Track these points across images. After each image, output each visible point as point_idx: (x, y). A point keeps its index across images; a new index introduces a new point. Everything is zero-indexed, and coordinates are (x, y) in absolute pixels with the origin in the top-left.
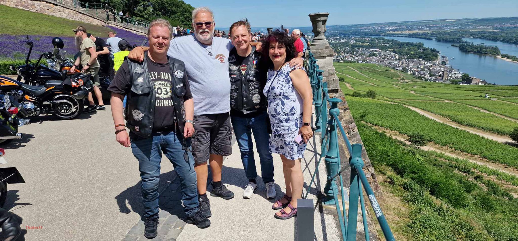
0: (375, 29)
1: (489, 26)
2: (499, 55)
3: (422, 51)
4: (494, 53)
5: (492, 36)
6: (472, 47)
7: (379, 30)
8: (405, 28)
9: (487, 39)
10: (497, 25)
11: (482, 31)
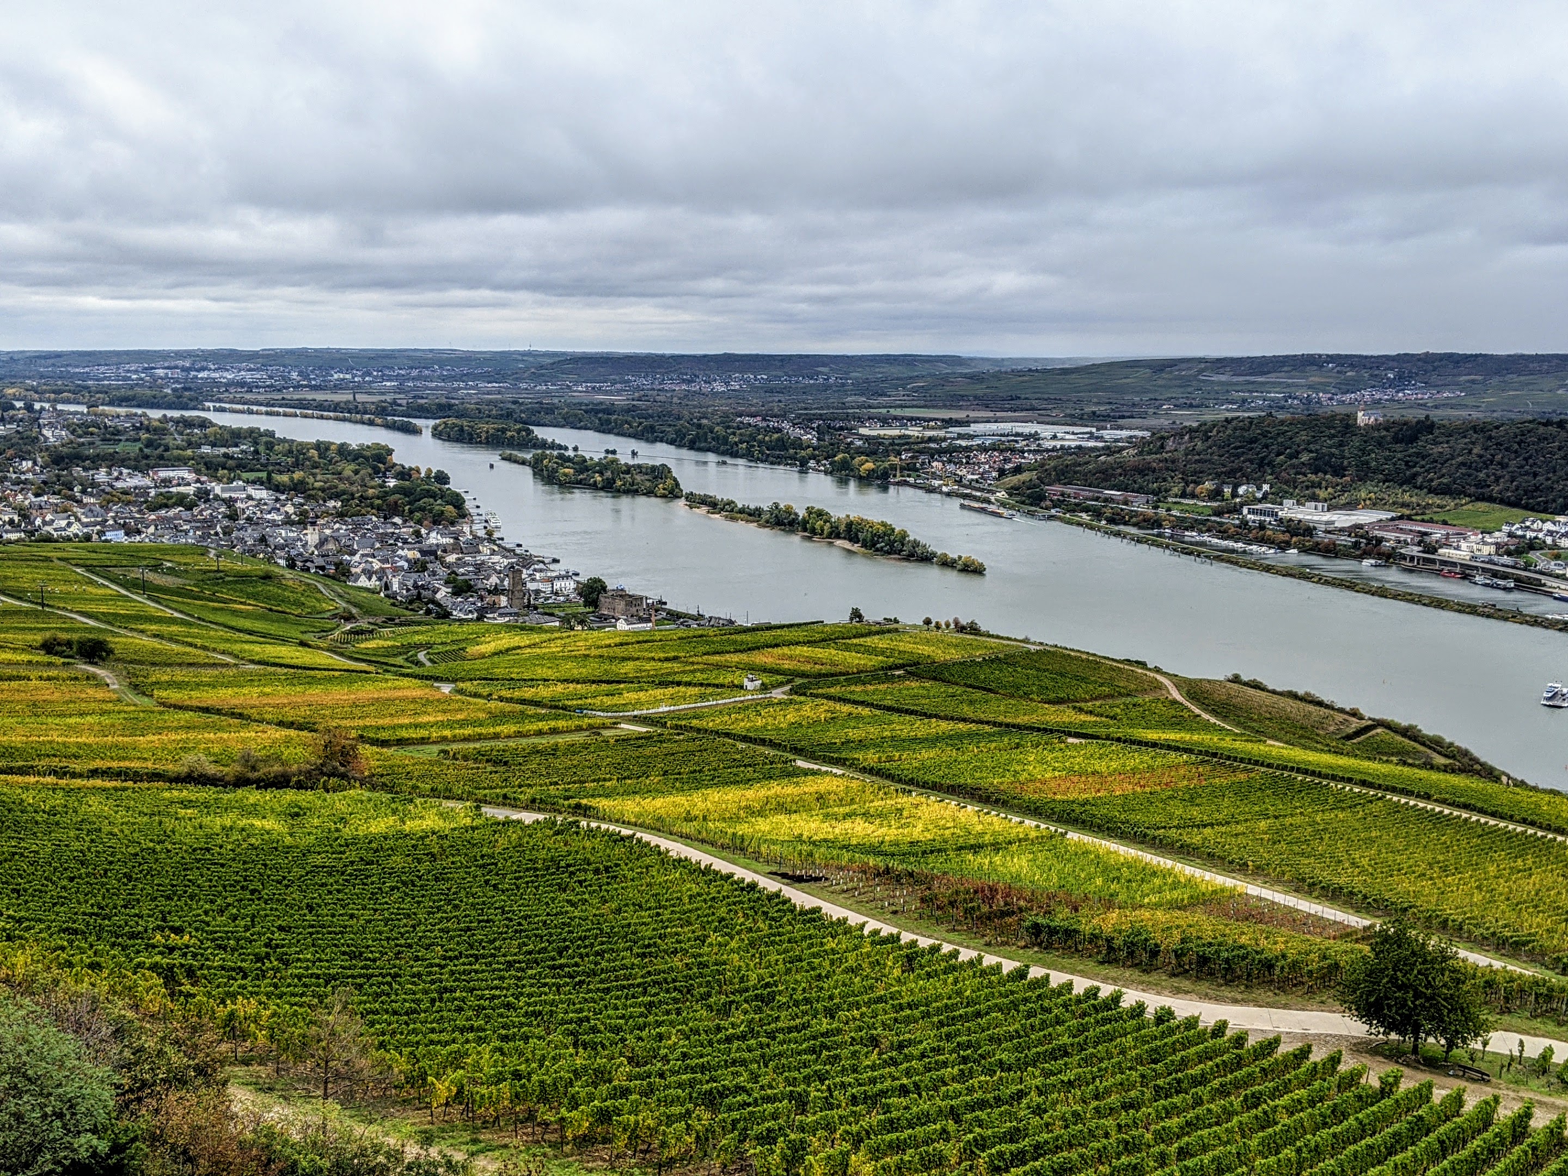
0: (155, 379)
3: (392, 483)
6: (582, 465)
7: (177, 381)
8: (294, 375)
9: (625, 433)
11: (595, 403)
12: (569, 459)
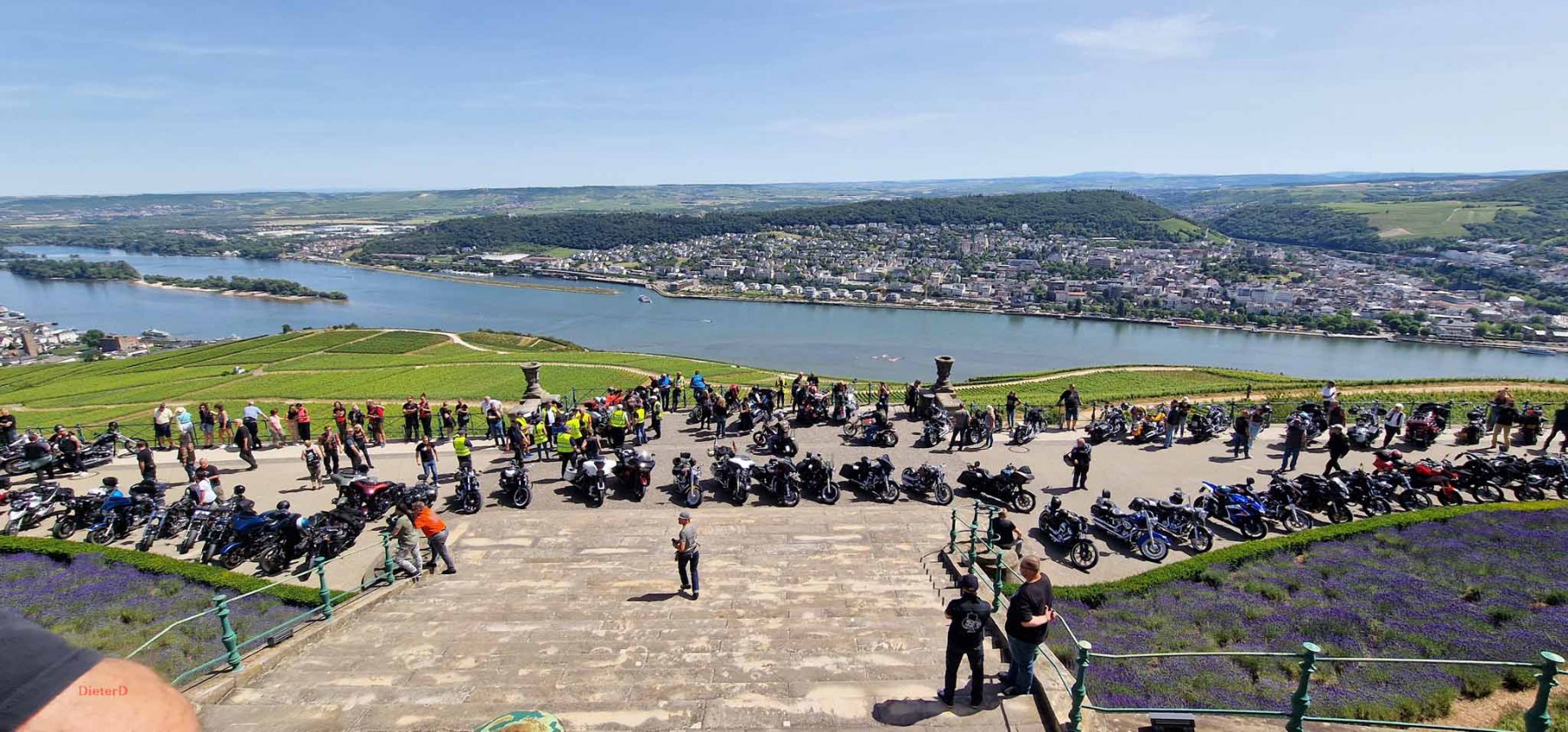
1: (61, 214)
2: (139, 278)
4: (122, 275)
5: (88, 237)
6: (53, 265)
9: (80, 245)
10: (79, 213)
11: (52, 228)
12: (41, 263)
